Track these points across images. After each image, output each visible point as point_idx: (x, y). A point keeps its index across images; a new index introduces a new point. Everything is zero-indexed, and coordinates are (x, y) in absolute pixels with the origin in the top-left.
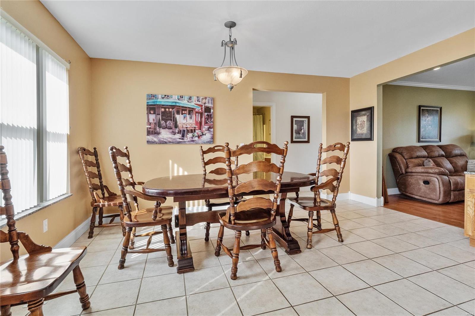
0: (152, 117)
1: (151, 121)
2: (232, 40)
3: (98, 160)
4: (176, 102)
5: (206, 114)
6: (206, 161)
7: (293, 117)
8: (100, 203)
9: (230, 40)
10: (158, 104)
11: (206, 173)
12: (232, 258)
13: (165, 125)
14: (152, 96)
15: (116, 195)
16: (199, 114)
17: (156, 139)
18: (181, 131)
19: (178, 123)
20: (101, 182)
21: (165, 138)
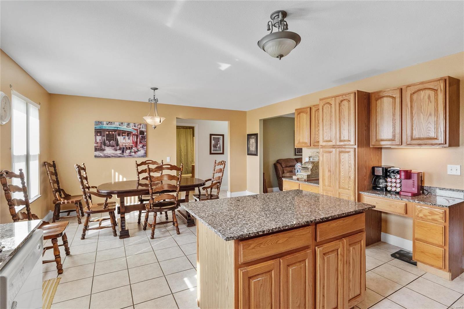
0: (99, 138)
1: (98, 141)
2: (155, 99)
3: (56, 170)
4: (117, 127)
5: (141, 136)
6: (139, 171)
7: (211, 135)
8: (61, 201)
9: (154, 98)
10: (103, 128)
11: (139, 179)
12: (151, 228)
13: (109, 144)
14: (99, 123)
15: (70, 196)
16: (136, 136)
17: (101, 154)
18: (121, 148)
19: (119, 143)
20: (59, 187)
21: (108, 153)
